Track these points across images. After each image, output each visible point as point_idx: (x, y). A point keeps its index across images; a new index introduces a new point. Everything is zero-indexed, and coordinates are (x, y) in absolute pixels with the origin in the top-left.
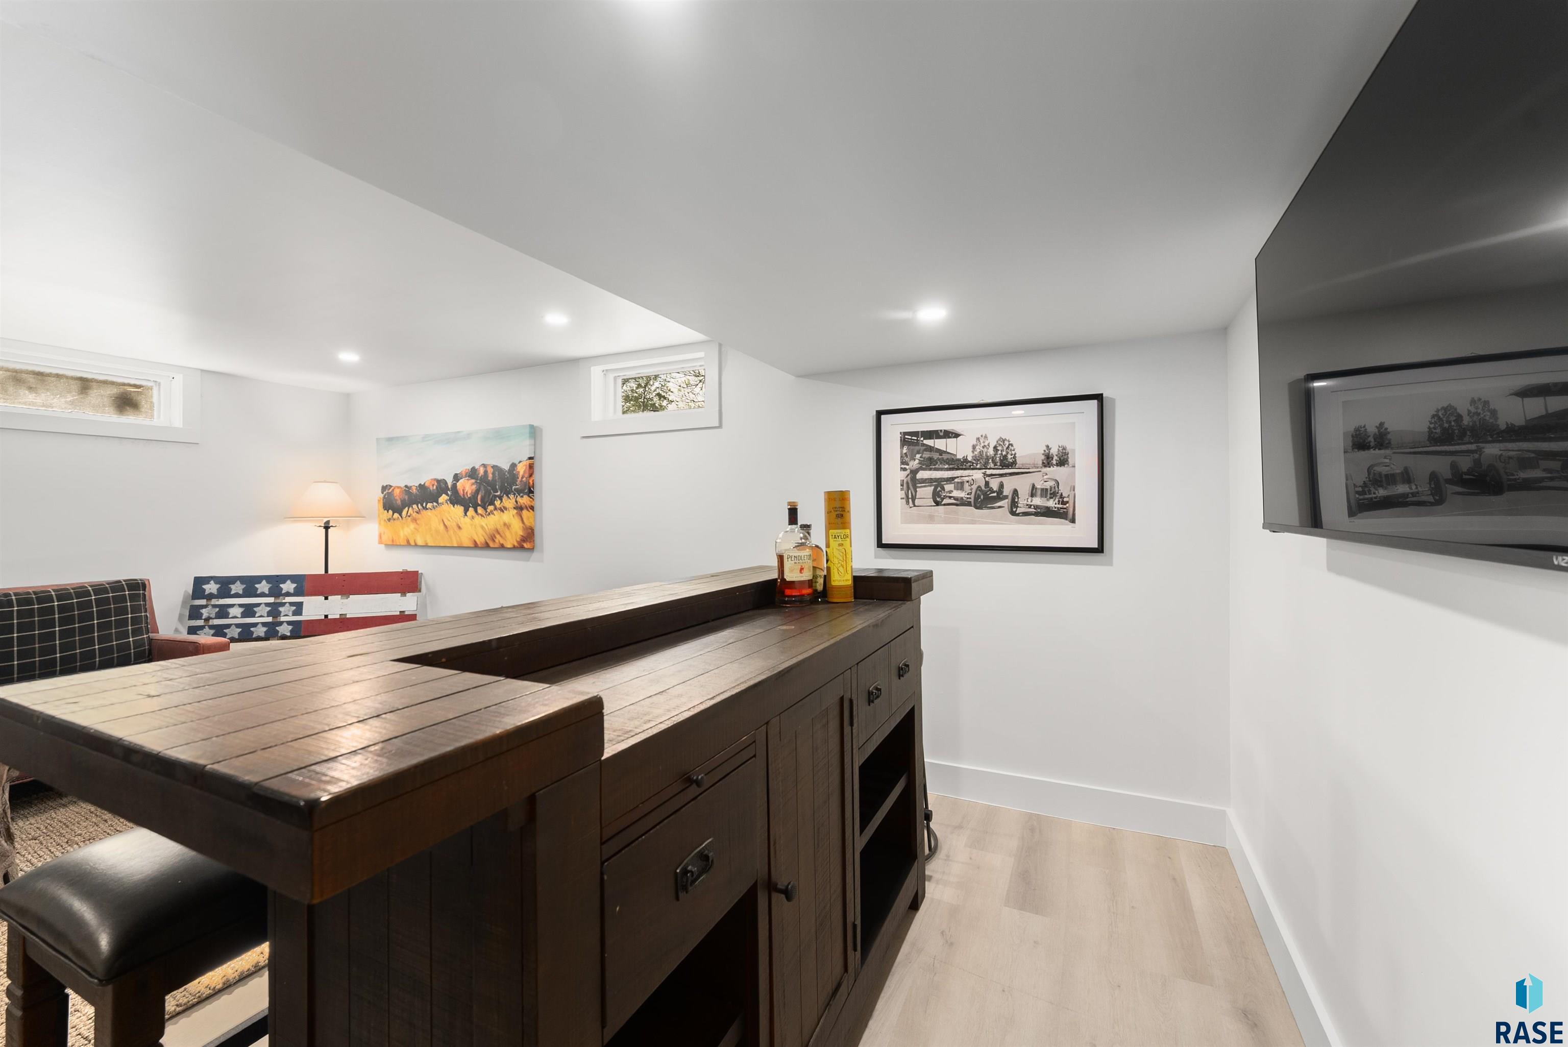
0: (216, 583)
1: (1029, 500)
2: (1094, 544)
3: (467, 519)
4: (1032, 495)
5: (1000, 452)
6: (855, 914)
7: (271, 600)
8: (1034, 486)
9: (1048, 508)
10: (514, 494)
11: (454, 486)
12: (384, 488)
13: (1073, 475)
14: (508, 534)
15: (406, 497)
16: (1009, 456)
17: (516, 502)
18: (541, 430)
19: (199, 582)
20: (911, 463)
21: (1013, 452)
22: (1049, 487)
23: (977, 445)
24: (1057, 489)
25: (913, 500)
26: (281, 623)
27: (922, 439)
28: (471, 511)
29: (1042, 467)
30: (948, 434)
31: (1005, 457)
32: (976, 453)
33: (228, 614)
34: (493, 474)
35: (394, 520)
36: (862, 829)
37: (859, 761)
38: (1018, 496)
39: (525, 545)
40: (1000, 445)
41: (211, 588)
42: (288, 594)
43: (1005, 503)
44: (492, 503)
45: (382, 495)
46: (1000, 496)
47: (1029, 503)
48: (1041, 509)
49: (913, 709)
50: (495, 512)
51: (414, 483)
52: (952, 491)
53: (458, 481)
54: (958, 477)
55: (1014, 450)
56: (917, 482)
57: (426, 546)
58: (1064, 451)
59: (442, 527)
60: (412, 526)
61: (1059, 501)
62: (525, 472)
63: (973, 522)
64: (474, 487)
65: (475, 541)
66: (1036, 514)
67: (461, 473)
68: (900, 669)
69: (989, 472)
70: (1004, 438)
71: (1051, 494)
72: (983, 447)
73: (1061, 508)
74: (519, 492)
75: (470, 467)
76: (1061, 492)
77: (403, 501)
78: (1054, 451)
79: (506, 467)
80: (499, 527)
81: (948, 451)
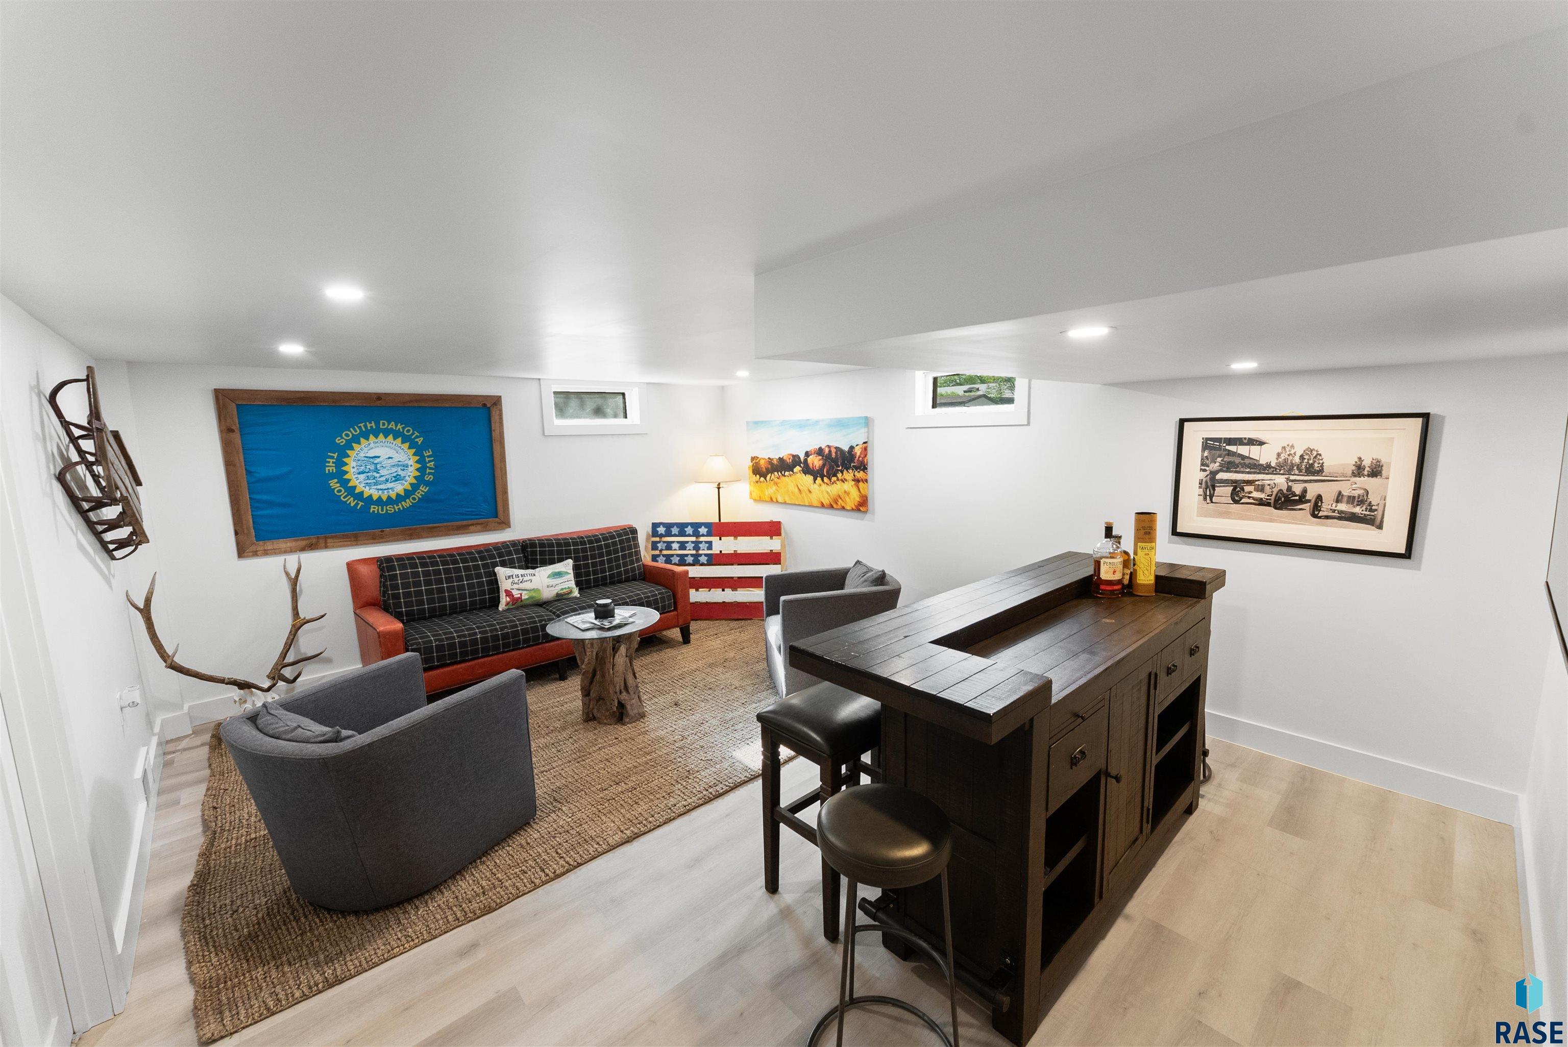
0: (664, 527)
1: (1334, 505)
2: (1402, 550)
3: (816, 486)
4: (1338, 501)
5: (1306, 461)
6: (1149, 802)
7: (694, 539)
8: (1340, 493)
9: (1353, 514)
10: (853, 470)
11: (806, 460)
12: (753, 459)
13: (1386, 488)
14: (848, 499)
15: (770, 466)
16: (1316, 465)
17: (854, 475)
18: (873, 420)
19: (655, 526)
20: (1212, 465)
21: (1321, 462)
22: (1356, 495)
23: (1282, 453)
24: (1365, 497)
25: (1211, 497)
26: (701, 555)
27: (1225, 445)
28: (819, 480)
29: (1351, 477)
30: (1251, 442)
31: (1312, 465)
32: (1280, 460)
33: (672, 547)
34: (836, 453)
35: (761, 482)
36: (1157, 753)
37: (1158, 711)
38: (1321, 501)
39: (861, 508)
40: (1307, 454)
41: (661, 530)
42: (703, 535)
43: (1306, 506)
44: (835, 475)
45: (751, 464)
46: (1302, 499)
47: (1334, 508)
48: (1346, 514)
49: (1199, 679)
50: (837, 482)
51: (775, 456)
52: (1252, 492)
53: (808, 457)
54: (1259, 480)
55: (1322, 460)
56: (1216, 482)
57: (785, 503)
58: (1378, 464)
59: (796, 490)
60: (774, 488)
61: (1366, 509)
62: (861, 453)
63: (1271, 521)
64: (821, 462)
65: (822, 503)
66: (1340, 518)
67: (811, 451)
68: (1191, 650)
69: (1292, 477)
70: (1312, 448)
71: (1358, 501)
72: (1289, 455)
73: (1368, 515)
74: (857, 468)
75: (818, 447)
76: (1370, 500)
77: (767, 469)
78: (1367, 463)
79: (846, 448)
80: (840, 494)
81: (1251, 456)
